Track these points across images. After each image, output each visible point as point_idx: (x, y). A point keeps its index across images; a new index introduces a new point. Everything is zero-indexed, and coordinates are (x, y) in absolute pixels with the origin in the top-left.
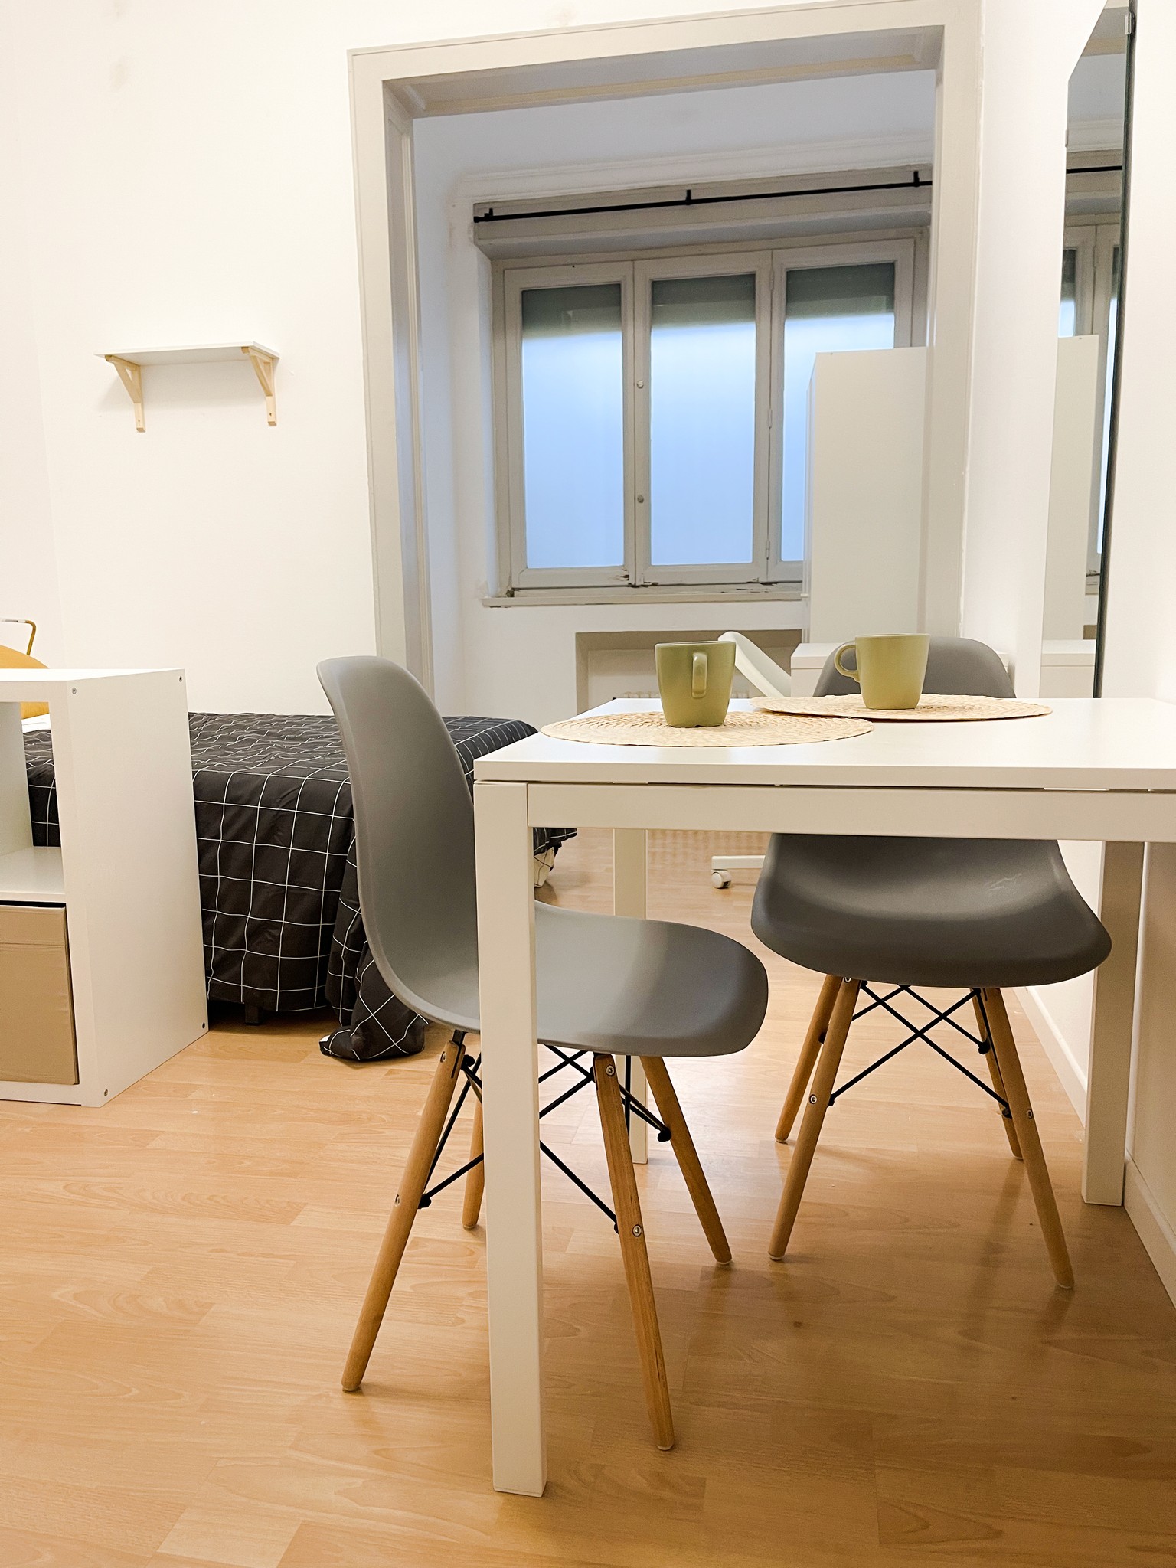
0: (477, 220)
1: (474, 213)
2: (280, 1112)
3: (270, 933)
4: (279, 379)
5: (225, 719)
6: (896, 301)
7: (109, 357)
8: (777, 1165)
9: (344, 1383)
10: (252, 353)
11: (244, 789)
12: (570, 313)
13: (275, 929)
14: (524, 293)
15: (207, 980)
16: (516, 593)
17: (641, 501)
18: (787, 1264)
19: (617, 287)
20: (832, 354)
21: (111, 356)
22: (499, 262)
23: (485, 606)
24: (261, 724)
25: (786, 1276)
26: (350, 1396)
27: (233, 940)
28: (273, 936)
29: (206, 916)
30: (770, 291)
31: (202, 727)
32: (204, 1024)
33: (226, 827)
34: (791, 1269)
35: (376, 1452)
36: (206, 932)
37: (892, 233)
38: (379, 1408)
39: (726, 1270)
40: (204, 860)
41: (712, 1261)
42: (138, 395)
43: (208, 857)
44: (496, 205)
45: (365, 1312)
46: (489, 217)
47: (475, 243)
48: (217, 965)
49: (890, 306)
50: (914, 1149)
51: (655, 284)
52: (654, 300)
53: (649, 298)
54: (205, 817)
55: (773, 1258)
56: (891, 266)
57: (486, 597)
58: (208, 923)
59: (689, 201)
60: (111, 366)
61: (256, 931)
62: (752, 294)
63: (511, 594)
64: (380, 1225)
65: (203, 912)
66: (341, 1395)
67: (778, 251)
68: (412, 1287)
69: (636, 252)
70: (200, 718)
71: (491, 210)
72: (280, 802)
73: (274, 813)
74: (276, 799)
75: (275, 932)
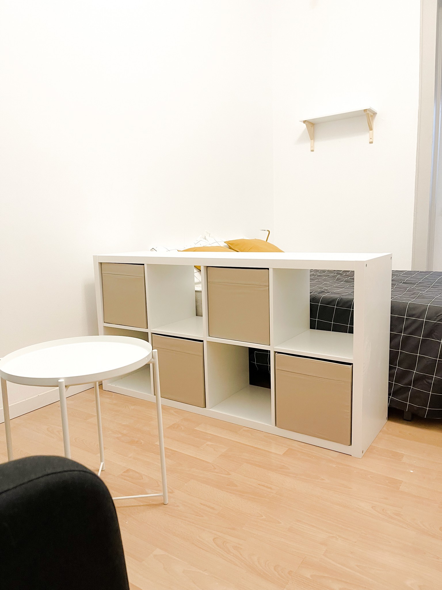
3: (426, 381)
11: (416, 311)
15: (389, 397)
21: (305, 121)
27: (406, 381)
28: (428, 383)
29: (390, 368)
32: (386, 418)
33: (406, 329)
36: (391, 376)
40: (392, 343)
42: (313, 136)
43: (396, 340)
48: (395, 392)
54: (395, 323)
58: (393, 371)
60: (304, 126)
61: (418, 379)
72: (436, 319)
73: (433, 324)
74: (435, 317)
75: (430, 381)
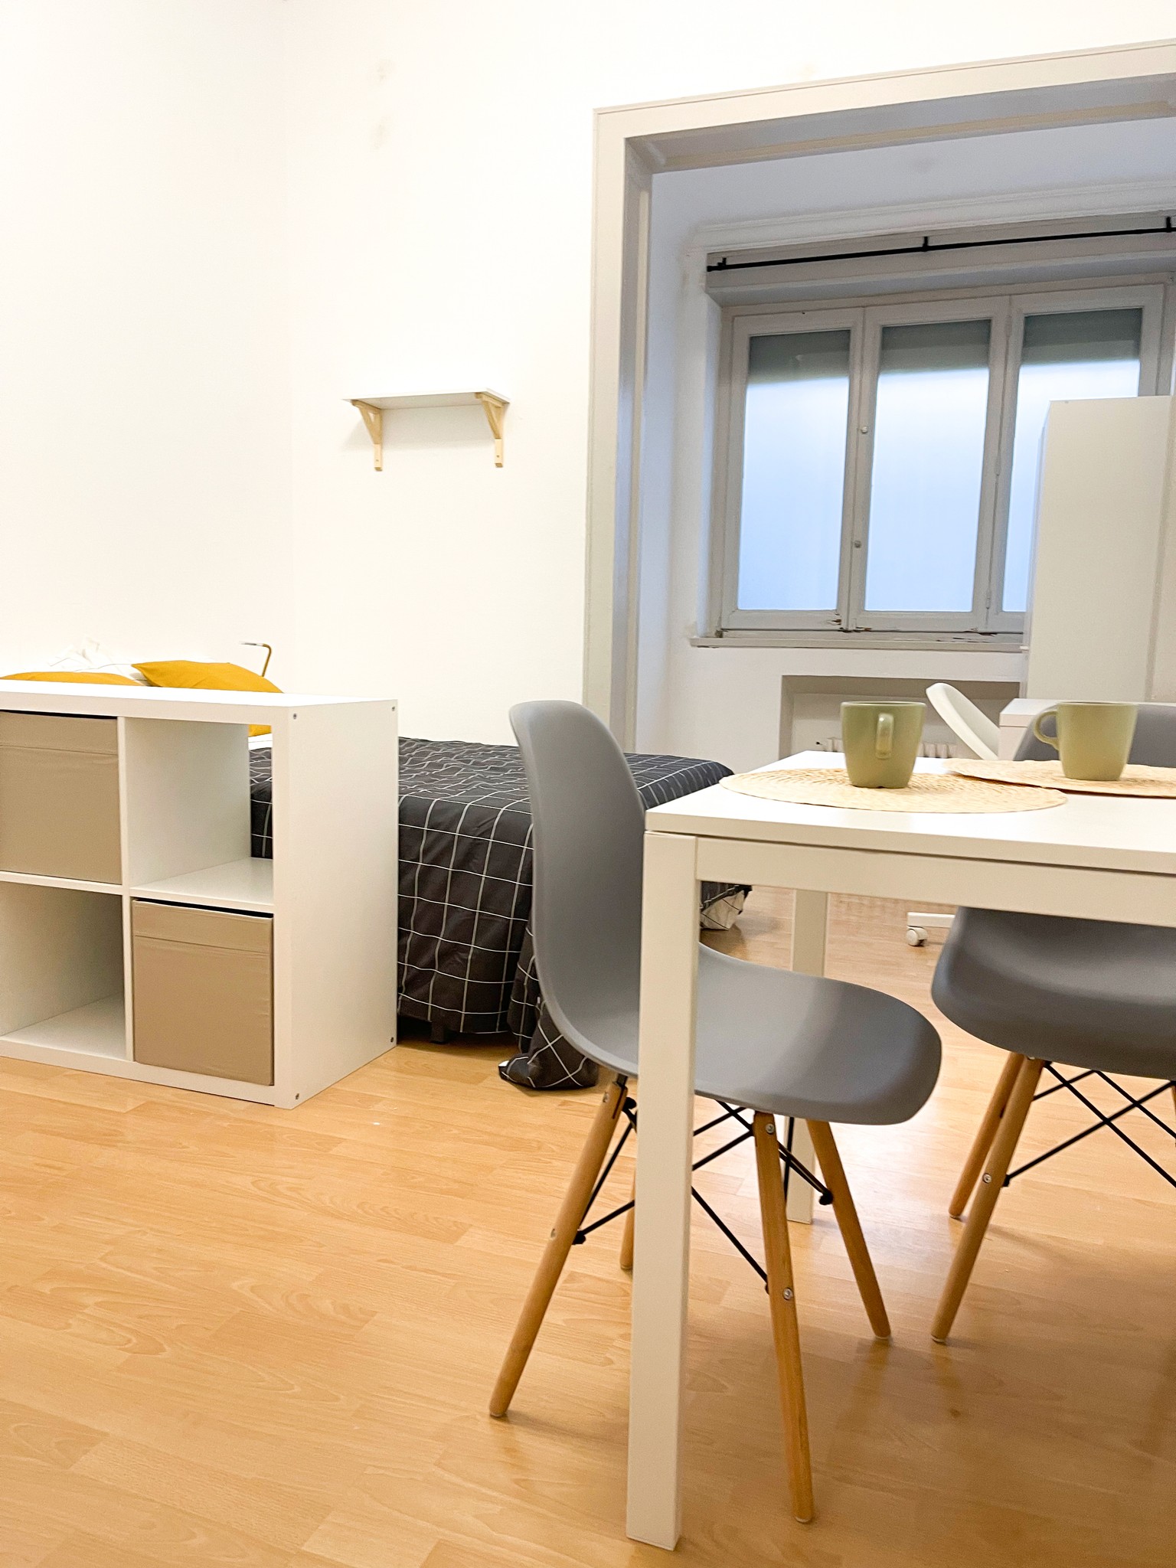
0: (710, 269)
1: (708, 262)
2: (455, 1131)
3: (458, 955)
4: (509, 423)
5: (436, 745)
6: (1143, 346)
7: (354, 402)
8: (949, 1241)
9: (492, 1408)
10: (485, 398)
11: (446, 817)
12: (799, 357)
13: (464, 952)
14: (752, 339)
15: (398, 996)
16: (725, 633)
17: (858, 546)
18: (951, 1348)
19: (847, 332)
20: (1067, 402)
21: (357, 400)
22: (728, 310)
23: (693, 646)
24: (468, 753)
25: (947, 1360)
26: (495, 1422)
27: (425, 959)
28: (462, 959)
29: (401, 935)
30: (1007, 336)
31: (412, 752)
32: (392, 1039)
33: (425, 852)
34: (954, 1354)
35: (517, 1482)
36: (401, 950)
37: (1142, 279)
38: (522, 1437)
39: (884, 1344)
40: (404, 883)
41: (869, 1334)
42: (378, 436)
43: (408, 877)
44: (728, 255)
45: (516, 1341)
46: (723, 266)
47: (707, 292)
48: (408, 983)
49: (1136, 352)
50: (1100, 1242)
51: (886, 330)
52: (884, 346)
53: (878, 345)
54: (407, 840)
55: (938, 1340)
56: (1139, 312)
57: (695, 637)
58: (403, 941)
59: (926, 248)
60: (356, 411)
61: (447, 953)
62: (986, 339)
63: (720, 635)
64: (536, 1255)
65: (399, 931)
66: (487, 1419)
67: (1016, 296)
68: (565, 1321)
69: (866, 299)
70: (411, 744)
71: (725, 259)
72: (477, 831)
73: (471, 841)
74: (474, 827)
75: (463, 955)
